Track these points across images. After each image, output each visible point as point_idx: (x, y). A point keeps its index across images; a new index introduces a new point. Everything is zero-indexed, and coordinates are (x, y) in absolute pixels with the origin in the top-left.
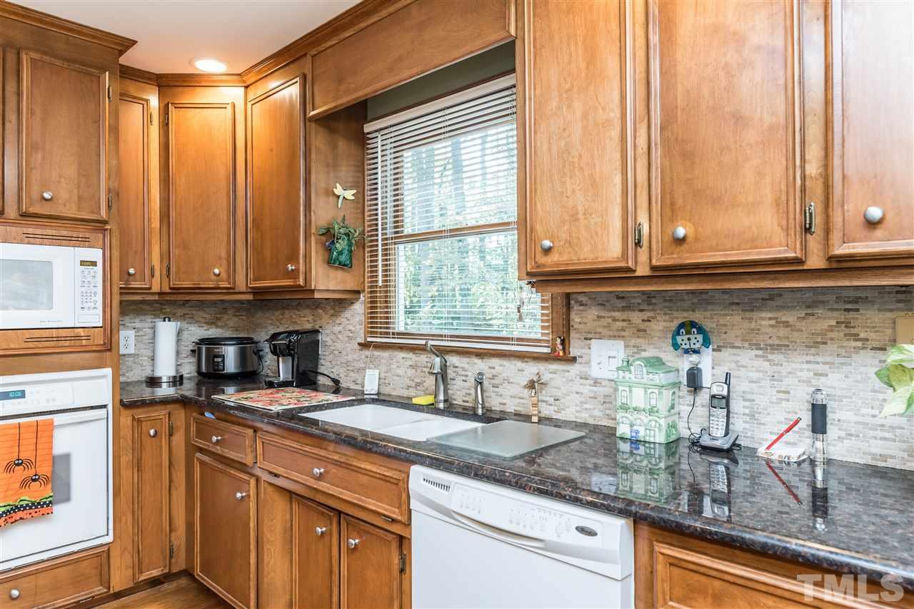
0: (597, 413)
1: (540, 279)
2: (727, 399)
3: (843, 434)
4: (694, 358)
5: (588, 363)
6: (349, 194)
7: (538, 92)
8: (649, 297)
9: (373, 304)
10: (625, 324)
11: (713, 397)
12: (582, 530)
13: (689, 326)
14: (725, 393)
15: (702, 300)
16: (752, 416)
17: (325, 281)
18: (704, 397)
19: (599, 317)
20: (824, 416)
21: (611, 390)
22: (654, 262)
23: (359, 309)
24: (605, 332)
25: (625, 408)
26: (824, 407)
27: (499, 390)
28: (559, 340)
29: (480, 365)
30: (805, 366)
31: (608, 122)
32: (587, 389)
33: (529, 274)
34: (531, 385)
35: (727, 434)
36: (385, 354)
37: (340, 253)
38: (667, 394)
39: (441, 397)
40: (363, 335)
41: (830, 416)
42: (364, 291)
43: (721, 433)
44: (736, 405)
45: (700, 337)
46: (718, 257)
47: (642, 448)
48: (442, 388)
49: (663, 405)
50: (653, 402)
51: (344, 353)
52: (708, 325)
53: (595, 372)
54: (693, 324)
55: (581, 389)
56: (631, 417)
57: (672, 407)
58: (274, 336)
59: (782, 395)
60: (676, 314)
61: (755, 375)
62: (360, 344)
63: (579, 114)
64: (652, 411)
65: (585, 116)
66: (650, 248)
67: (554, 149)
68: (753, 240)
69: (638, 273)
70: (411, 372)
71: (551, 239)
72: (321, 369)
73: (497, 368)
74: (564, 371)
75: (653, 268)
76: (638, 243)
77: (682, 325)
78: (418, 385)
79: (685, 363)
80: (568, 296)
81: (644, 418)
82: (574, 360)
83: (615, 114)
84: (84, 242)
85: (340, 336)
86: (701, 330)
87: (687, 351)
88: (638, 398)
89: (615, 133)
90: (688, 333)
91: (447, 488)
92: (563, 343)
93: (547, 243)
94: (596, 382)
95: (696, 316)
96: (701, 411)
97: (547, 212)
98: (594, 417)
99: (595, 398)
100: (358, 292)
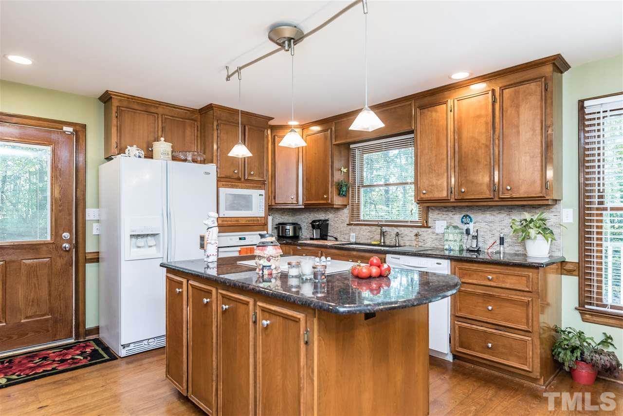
0: (437, 244)
1: (420, 201)
2: (477, 237)
3: (508, 245)
4: (468, 225)
5: (435, 228)
6: (345, 170)
7: (422, 147)
8: (454, 207)
9: (353, 210)
10: (447, 216)
11: (473, 236)
12: (438, 263)
13: (466, 216)
14: (476, 235)
15: (470, 208)
16: (484, 242)
17: (338, 201)
18: (470, 237)
19: (438, 214)
20: (503, 240)
21: (442, 236)
22: (456, 198)
23: (346, 212)
24: (441, 219)
25: (447, 240)
26: (503, 238)
27: (404, 238)
28: (425, 221)
29: (396, 230)
30: (499, 227)
31: (443, 159)
32: (434, 237)
33: (418, 200)
34: (416, 235)
35: (477, 246)
36: (358, 227)
37: (343, 192)
38: (459, 236)
39: (382, 241)
40: (348, 221)
41: (505, 240)
42: (349, 205)
43: (475, 246)
44: (480, 239)
45: (469, 219)
46: (473, 197)
47: (452, 252)
48: (382, 238)
49: (458, 240)
50: (455, 238)
51: (339, 228)
52: (472, 216)
53: (437, 231)
54: (467, 216)
55: (432, 237)
56: (449, 243)
57: (461, 240)
58: (314, 221)
59: (493, 236)
60: (463, 213)
61: (485, 230)
62: (347, 224)
63: (434, 155)
64: (455, 241)
65: (436, 156)
66: (455, 194)
67: (427, 165)
68: (482, 193)
69: (451, 201)
70: (368, 234)
71: (426, 190)
72: (329, 234)
73: (403, 231)
74: (427, 231)
75: (456, 200)
76: (451, 193)
77: (464, 216)
78: (372, 238)
79: (465, 227)
80: (428, 207)
81: (452, 242)
82: (430, 227)
83: (445, 157)
84: (260, 188)
85: (337, 222)
86: (470, 217)
87: (465, 224)
88: (451, 237)
89: (445, 161)
90: (466, 218)
91: (399, 259)
92: (426, 222)
93: (424, 192)
94: (437, 234)
95: (468, 213)
96: (469, 241)
97: (424, 182)
98: (436, 245)
99: (437, 239)
100: (346, 205)
